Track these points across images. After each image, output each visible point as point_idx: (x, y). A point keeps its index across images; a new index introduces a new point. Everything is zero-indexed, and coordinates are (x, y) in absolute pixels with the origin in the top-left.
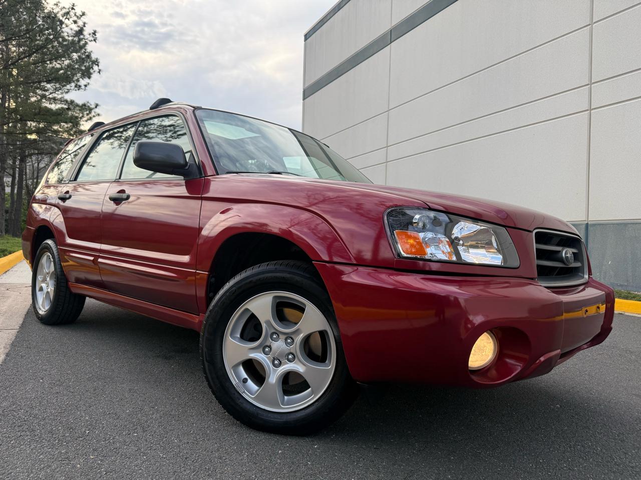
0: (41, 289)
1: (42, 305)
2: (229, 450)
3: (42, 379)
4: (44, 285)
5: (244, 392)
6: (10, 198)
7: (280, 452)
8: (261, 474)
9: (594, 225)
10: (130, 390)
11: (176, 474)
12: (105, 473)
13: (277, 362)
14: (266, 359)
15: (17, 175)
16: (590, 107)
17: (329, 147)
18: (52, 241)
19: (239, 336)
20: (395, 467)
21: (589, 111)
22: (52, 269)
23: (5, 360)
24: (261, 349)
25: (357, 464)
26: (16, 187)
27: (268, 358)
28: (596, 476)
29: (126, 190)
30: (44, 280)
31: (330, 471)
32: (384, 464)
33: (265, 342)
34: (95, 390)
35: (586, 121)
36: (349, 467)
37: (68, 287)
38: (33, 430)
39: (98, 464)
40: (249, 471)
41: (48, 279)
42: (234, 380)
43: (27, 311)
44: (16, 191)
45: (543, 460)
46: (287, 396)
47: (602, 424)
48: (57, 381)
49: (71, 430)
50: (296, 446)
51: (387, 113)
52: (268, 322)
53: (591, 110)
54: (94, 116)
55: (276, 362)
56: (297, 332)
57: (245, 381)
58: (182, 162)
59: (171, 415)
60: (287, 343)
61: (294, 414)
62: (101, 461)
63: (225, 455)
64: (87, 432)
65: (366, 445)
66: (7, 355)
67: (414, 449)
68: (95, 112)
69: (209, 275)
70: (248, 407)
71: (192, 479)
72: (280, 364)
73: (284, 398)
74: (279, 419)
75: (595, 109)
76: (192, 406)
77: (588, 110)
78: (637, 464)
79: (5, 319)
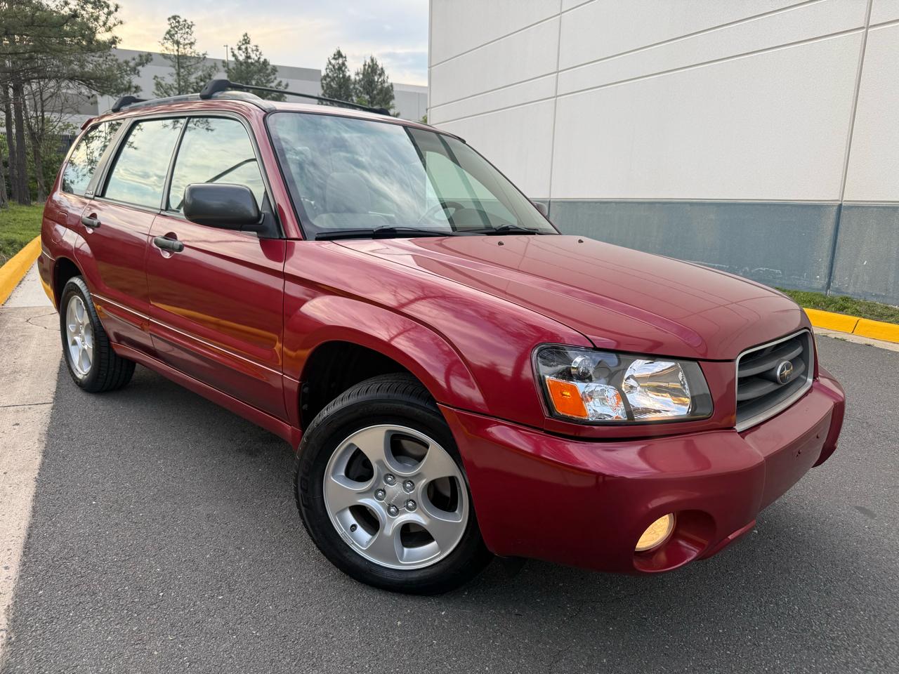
0: (75, 343)
1: (79, 364)
2: (337, 622)
3: (95, 498)
4: (77, 339)
5: (353, 543)
6: (6, 142)
7: (399, 623)
8: (376, 662)
9: (850, 208)
10: (208, 516)
11: (274, 664)
12: (188, 664)
13: (394, 509)
14: (379, 506)
15: (13, 112)
16: (868, 24)
17: (464, 142)
18: (79, 280)
19: (343, 474)
20: (540, 646)
21: (865, 30)
22: (87, 321)
23: (43, 464)
24: (373, 494)
25: (493, 642)
26: (14, 126)
27: (382, 505)
28: (785, 655)
29: (177, 234)
30: (77, 332)
31: (460, 655)
32: (526, 641)
33: (379, 485)
34: (164, 517)
35: (859, 46)
36: (483, 648)
37: (110, 347)
38: (94, 594)
39: (179, 649)
40: (361, 656)
41: (83, 331)
42: (340, 530)
43: (59, 365)
44: (14, 131)
45: (724, 629)
46: (407, 547)
47: (807, 564)
48: (113, 503)
49: (141, 592)
50: (418, 612)
51: (559, 16)
52: (380, 463)
53: (868, 27)
54: (115, 25)
55: (392, 510)
56: (419, 476)
57: (353, 528)
58: (253, 213)
59: (262, 561)
60: (405, 487)
61: (417, 572)
62: (183, 643)
63: (332, 631)
64: (161, 594)
65: (505, 609)
66: (45, 454)
67: (565, 616)
68: (116, 19)
69: (300, 385)
70: (359, 562)
71: (293, 672)
72: (398, 512)
73: (403, 549)
74: (397, 577)
75: (875, 26)
76: (289, 545)
77: (863, 28)
78: (840, 633)
79: (32, 384)
